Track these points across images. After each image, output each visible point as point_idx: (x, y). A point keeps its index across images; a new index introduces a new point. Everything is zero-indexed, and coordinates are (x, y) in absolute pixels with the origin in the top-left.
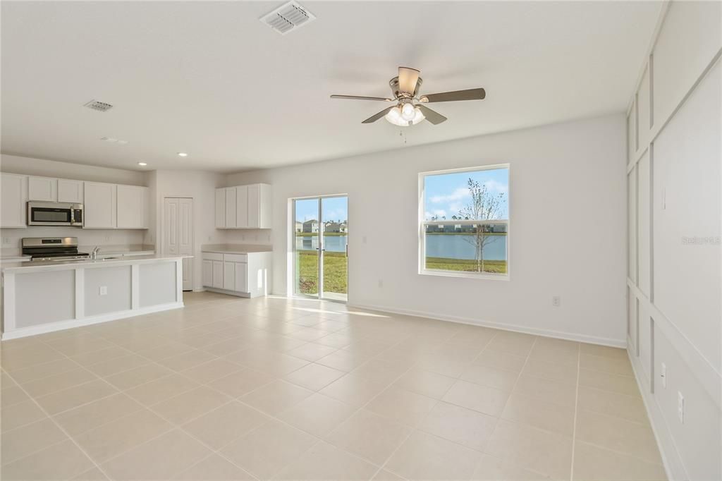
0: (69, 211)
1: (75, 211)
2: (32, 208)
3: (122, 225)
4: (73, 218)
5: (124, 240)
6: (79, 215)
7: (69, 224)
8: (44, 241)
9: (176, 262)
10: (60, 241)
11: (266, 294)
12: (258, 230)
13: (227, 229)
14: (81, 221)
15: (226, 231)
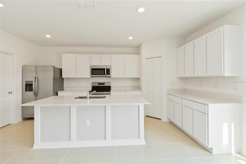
0: (104, 69)
1: (107, 69)
2: (92, 69)
3: (127, 76)
4: (106, 73)
5: (130, 84)
6: (108, 71)
7: (105, 76)
8: (99, 84)
9: (139, 105)
10: (104, 84)
11: (233, 152)
12: (223, 77)
13: (186, 78)
14: (109, 75)
15: (185, 79)
